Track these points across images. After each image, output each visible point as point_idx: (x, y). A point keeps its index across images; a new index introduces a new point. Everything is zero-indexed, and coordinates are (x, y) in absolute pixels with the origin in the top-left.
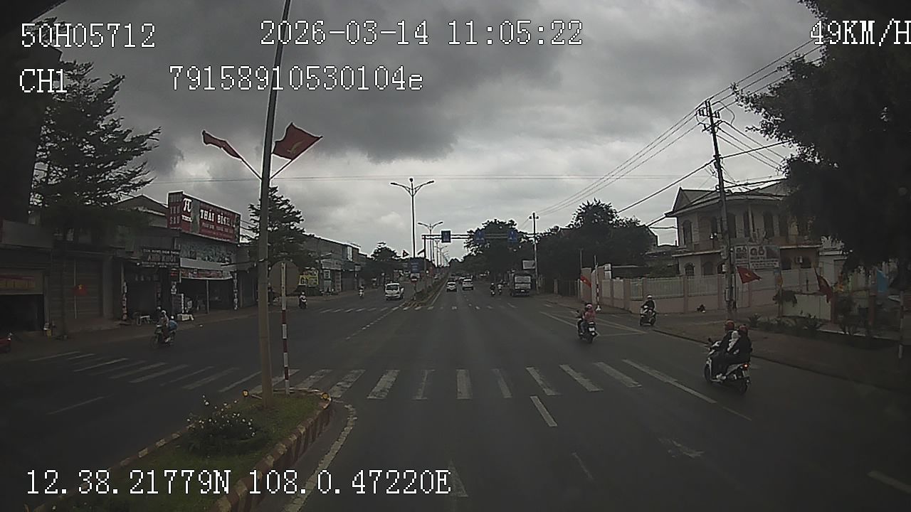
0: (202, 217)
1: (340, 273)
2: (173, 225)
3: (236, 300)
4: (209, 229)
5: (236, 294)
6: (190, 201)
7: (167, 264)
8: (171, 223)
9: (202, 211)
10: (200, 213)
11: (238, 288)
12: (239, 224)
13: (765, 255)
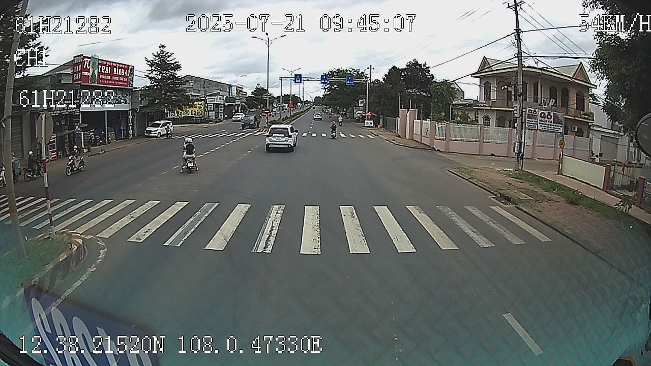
0: (100, 71)
1: (223, 106)
2: (76, 80)
3: (131, 132)
4: (106, 80)
5: (131, 127)
6: (90, 60)
7: (69, 111)
8: (75, 79)
9: (100, 67)
10: (98, 68)
11: (132, 122)
12: (133, 74)
13: (552, 120)
